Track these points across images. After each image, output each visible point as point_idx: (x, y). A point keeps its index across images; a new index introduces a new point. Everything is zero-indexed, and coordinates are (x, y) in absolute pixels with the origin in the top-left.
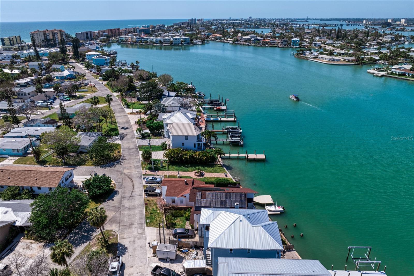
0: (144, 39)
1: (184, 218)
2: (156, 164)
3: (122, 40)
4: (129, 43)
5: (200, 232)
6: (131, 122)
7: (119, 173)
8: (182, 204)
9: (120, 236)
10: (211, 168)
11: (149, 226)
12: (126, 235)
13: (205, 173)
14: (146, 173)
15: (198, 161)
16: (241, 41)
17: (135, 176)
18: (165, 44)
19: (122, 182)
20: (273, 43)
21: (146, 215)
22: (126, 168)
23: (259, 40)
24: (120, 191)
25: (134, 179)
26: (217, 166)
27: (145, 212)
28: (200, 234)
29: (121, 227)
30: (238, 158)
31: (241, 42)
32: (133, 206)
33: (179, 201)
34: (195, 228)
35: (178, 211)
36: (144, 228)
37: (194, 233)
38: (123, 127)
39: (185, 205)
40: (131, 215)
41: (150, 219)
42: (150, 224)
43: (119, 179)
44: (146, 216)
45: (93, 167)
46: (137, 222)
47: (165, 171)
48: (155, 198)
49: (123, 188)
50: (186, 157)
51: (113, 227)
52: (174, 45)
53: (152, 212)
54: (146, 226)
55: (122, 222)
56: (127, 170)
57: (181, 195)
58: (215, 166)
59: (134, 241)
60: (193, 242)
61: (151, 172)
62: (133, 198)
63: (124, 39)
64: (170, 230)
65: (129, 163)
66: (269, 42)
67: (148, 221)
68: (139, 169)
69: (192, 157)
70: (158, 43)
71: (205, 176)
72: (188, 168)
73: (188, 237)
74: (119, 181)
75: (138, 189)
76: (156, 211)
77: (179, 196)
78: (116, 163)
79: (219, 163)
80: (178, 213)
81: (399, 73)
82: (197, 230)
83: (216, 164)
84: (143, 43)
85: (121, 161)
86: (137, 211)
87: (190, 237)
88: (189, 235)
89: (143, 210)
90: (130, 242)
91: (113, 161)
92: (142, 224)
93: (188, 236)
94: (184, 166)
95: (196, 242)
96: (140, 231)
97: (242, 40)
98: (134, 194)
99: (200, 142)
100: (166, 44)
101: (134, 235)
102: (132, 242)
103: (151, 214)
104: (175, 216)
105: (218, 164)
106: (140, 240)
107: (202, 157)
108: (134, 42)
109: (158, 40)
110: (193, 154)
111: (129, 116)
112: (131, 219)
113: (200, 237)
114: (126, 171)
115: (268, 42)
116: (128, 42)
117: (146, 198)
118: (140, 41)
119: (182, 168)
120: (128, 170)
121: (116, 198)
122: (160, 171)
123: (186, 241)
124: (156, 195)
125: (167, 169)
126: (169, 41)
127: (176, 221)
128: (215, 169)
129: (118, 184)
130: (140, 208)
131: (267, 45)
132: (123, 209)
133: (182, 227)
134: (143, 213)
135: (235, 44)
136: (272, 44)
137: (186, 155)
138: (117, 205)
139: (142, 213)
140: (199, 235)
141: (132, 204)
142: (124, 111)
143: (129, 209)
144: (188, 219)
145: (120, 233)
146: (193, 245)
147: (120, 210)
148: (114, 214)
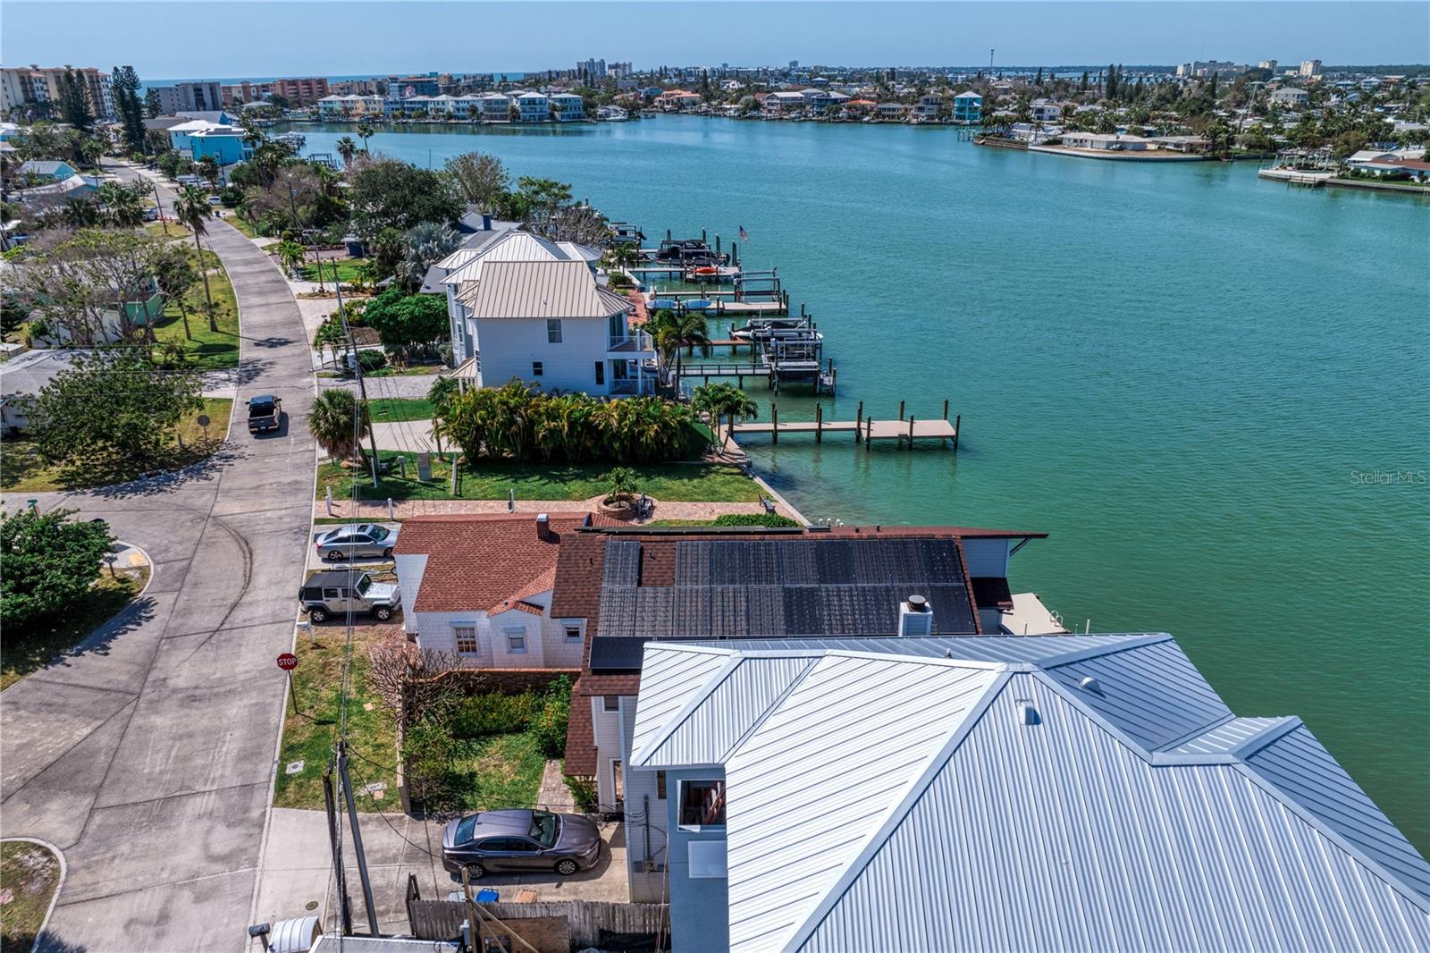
0: (411, 103)
1: (526, 744)
2: (397, 473)
3: (331, 109)
4: (357, 119)
5: (640, 830)
6: (306, 322)
7: (185, 517)
8: (518, 657)
9: (74, 881)
10: (686, 481)
11: (296, 804)
12: (112, 876)
13: (656, 502)
14: (335, 511)
15: (617, 445)
16: (771, 108)
17: (272, 527)
18: (492, 118)
19: (192, 559)
20: (887, 113)
21: (289, 732)
22: (234, 494)
23: (835, 101)
24: (165, 601)
25: (259, 545)
26: (716, 472)
27: (288, 716)
28: (641, 845)
29: (98, 819)
30: (819, 442)
31: (770, 111)
32: (221, 679)
33: (503, 636)
34: (606, 802)
35: (497, 697)
36: (255, 814)
37: (600, 840)
38: (268, 340)
39: (541, 660)
40: (191, 735)
41: (309, 759)
42: (301, 786)
43: (180, 543)
44: (285, 737)
45: (54, 494)
46: (222, 776)
47: (437, 502)
48: (362, 635)
49: (185, 589)
50: (552, 424)
51: (47, 818)
52: (525, 123)
53: (330, 713)
54: (275, 803)
55: (118, 780)
56: (236, 503)
57: (512, 599)
58: (708, 473)
59: (164, 917)
60: (589, 907)
61: (362, 509)
62: (230, 640)
63: (338, 107)
64: (432, 824)
65: (255, 472)
66: (872, 110)
67: (296, 767)
68: (301, 496)
69: (584, 428)
70: (464, 118)
71: (656, 516)
72: (564, 482)
73: (556, 868)
74: (177, 554)
75: (274, 588)
76: (359, 704)
77: (499, 608)
78: (186, 473)
79: (726, 460)
80: (492, 710)
81: (1382, 171)
82: (618, 816)
83: (713, 464)
84: (410, 117)
85: (214, 466)
86: (236, 710)
87: (570, 867)
88: (560, 858)
89: (277, 703)
90: (130, 923)
91: (172, 465)
92: (247, 788)
93: (550, 863)
94: (545, 474)
95: (611, 910)
96: (224, 839)
97: (773, 105)
98: (240, 616)
99: (629, 356)
100: (496, 118)
101: (173, 873)
102: (148, 924)
103: (320, 723)
104: (471, 733)
105: (719, 463)
106: (207, 908)
107: (637, 423)
108: (376, 116)
109: (466, 105)
110: (589, 414)
111: (301, 303)
112: (186, 759)
113: (636, 867)
114: (228, 508)
115: (869, 108)
116: (353, 116)
117: (306, 636)
118: (396, 113)
119: (534, 482)
120: (242, 503)
121: (129, 644)
122: (411, 502)
123: (533, 904)
124: (372, 615)
125: (452, 493)
126: (503, 106)
127: (476, 766)
128: (706, 483)
129: (164, 572)
130: (262, 690)
131: (866, 119)
132: (151, 702)
133: (512, 800)
134: (273, 719)
135: (750, 118)
136: (884, 117)
137: (553, 415)
138: (123, 678)
139: (267, 722)
140: (630, 854)
141: (218, 671)
142: (286, 289)
143: (192, 698)
144: (552, 750)
145: (83, 856)
146: (589, 933)
147: (127, 710)
148: (86, 731)
